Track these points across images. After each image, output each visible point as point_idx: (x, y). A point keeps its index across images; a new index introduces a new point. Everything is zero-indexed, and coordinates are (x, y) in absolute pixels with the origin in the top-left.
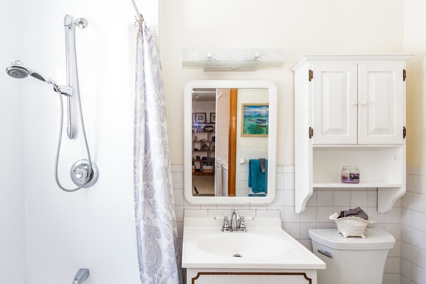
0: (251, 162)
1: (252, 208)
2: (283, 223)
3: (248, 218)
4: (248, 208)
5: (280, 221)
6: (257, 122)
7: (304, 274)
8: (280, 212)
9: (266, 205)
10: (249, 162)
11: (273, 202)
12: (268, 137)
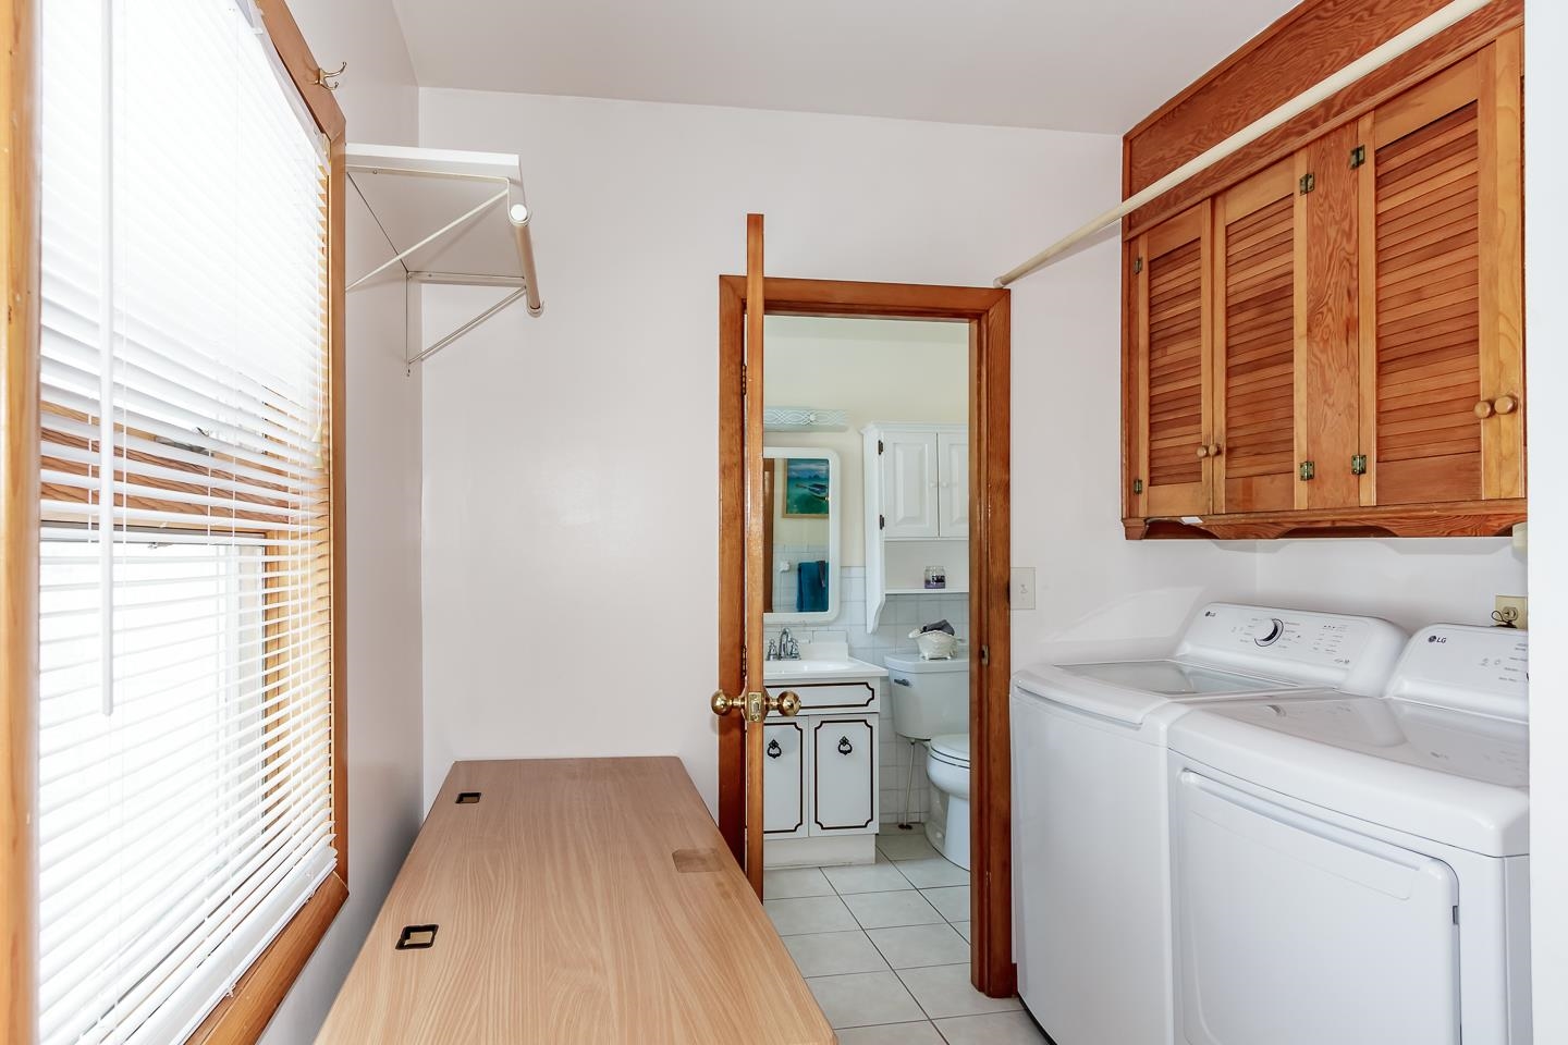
0: (801, 568)
1: (807, 628)
2: (850, 648)
3: (802, 642)
4: (802, 629)
5: (846, 645)
6: (813, 490)
7: (867, 684)
8: (847, 634)
9: (827, 624)
10: (797, 567)
11: (838, 618)
12: (828, 517)
